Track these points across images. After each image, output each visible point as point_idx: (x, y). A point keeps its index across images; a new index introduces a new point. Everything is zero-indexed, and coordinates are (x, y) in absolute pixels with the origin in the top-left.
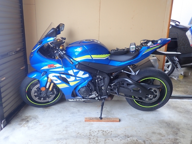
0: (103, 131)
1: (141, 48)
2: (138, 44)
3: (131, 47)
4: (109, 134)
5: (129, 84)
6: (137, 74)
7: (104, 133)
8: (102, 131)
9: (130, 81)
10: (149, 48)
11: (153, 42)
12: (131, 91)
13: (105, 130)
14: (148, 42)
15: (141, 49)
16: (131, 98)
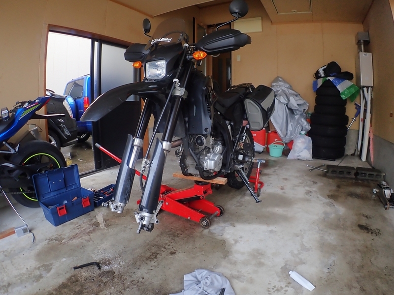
0: (4, 252)
1: (16, 112)
2: (11, 108)
3: (3, 112)
4: (12, 252)
5: (11, 171)
6: (17, 150)
7: (6, 253)
8: (2, 253)
9: (11, 165)
10: (26, 109)
11: (30, 103)
12: (16, 180)
13: (5, 250)
14: (23, 103)
15: (15, 114)
16: (19, 193)
